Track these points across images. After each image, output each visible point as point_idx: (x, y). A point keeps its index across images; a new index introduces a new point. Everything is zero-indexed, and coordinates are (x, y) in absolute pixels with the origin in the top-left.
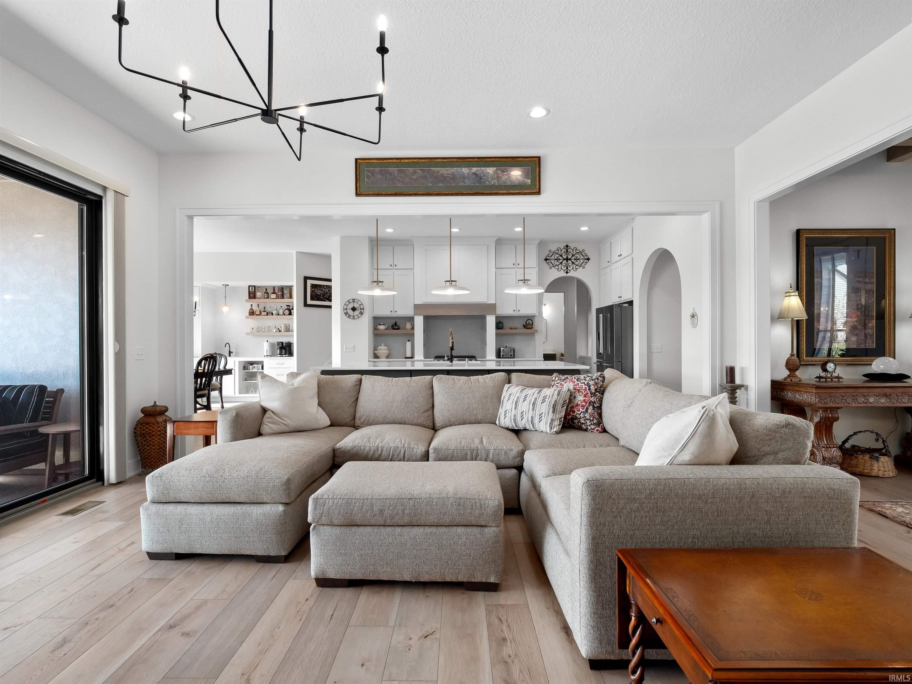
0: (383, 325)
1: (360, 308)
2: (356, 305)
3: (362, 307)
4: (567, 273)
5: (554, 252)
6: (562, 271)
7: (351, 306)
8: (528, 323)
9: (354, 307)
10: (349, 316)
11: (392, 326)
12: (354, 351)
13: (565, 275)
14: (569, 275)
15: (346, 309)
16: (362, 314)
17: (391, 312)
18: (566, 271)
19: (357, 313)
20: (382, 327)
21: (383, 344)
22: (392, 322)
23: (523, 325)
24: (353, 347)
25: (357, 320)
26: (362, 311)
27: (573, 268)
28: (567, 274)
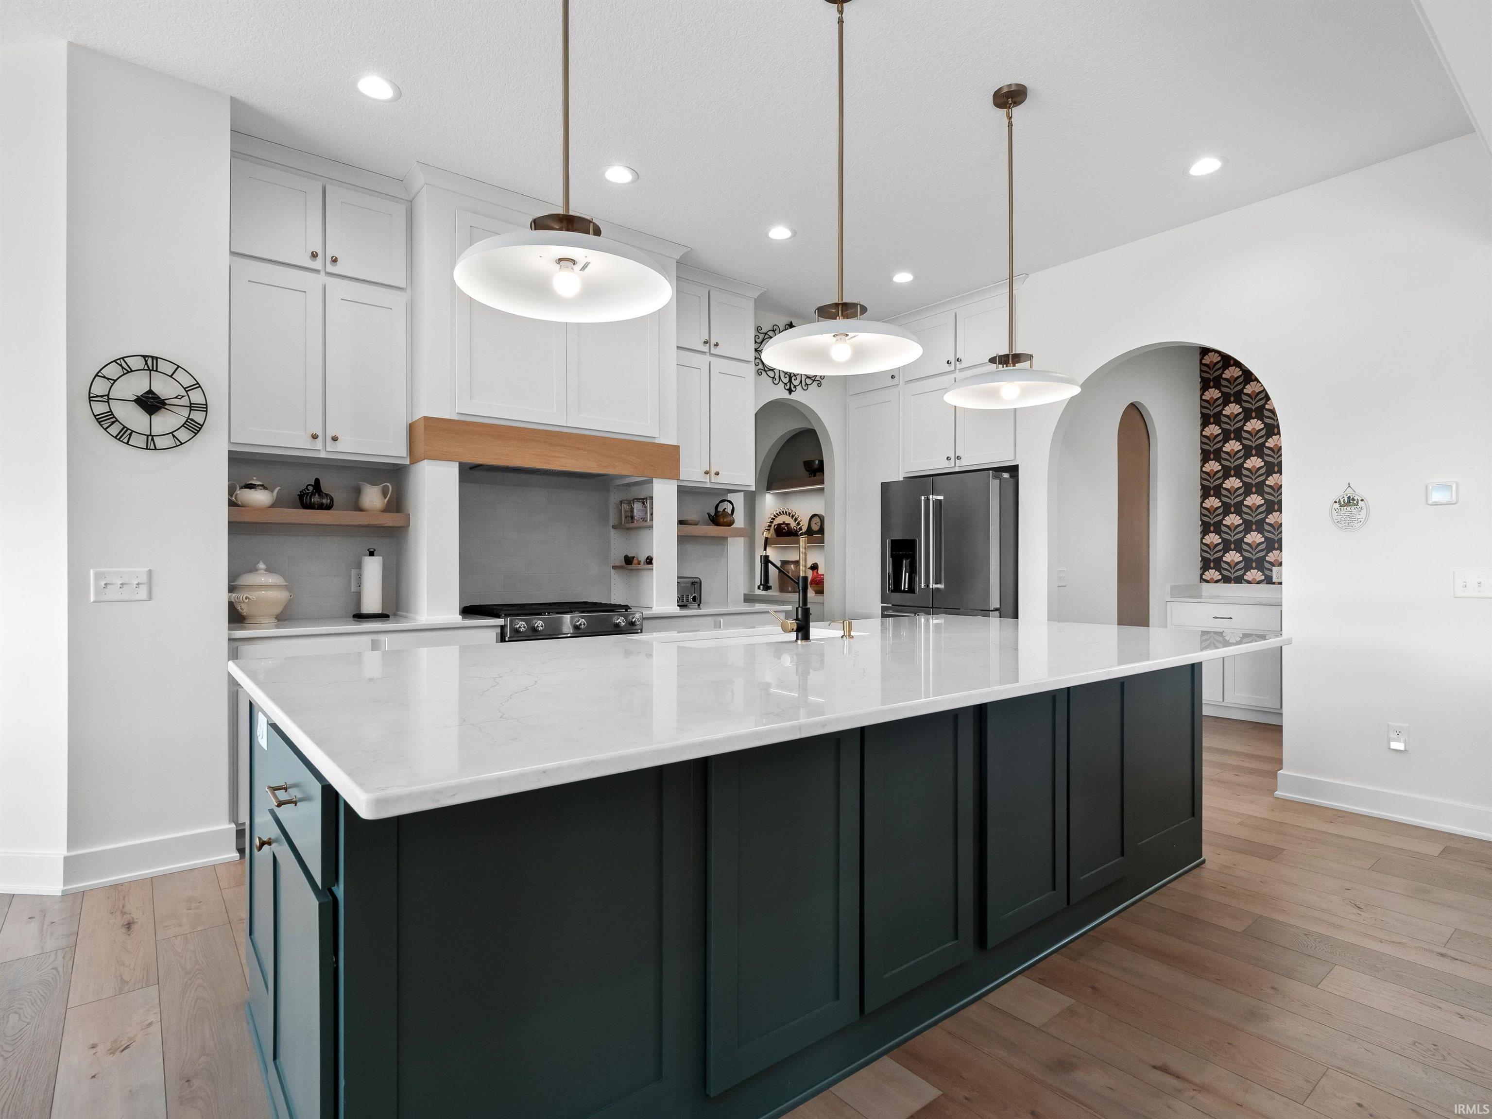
0: (264, 487)
1: (185, 401)
2: (163, 388)
3: (196, 397)
4: (790, 391)
5: (766, 334)
6: (781, 385)
7: (137, 385)
8: (720, 509)
9: (150, 392)
10: (125, 435)
11: (301, 496)
12: (150, 597)
13: (785, 395)
14: (794, 396)
15: (107, 398)
16: (195, 428)
17: (315, 437)
18: (788, 387)
19: (164, 422)
20: (260, 498)
21: (262, 566)
22: (306, 479)
23: (709, 515)
24: (144, 578)
25: (167, 456)
26: (198, 416)
27: (801, 381)
28: (790, 393)
